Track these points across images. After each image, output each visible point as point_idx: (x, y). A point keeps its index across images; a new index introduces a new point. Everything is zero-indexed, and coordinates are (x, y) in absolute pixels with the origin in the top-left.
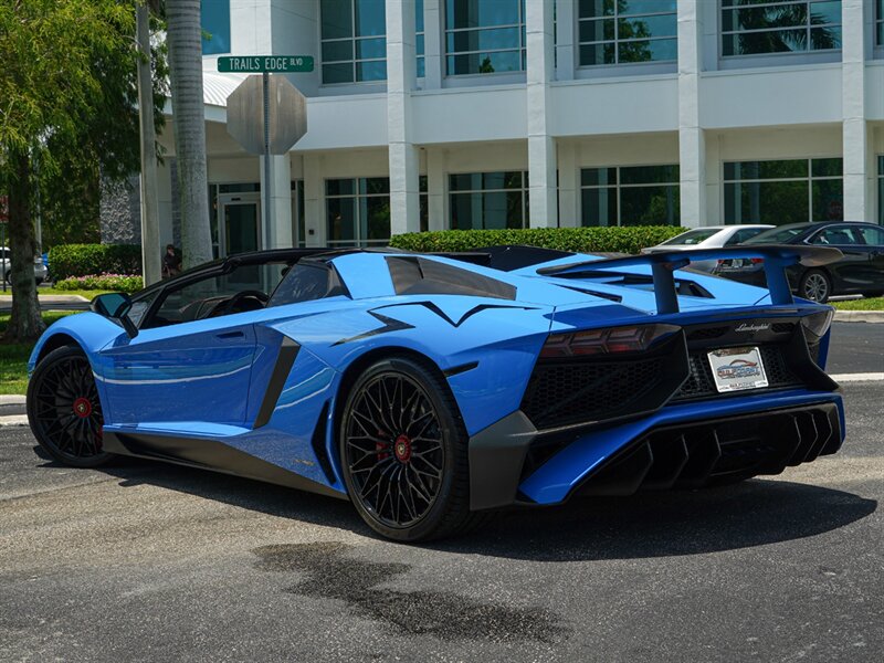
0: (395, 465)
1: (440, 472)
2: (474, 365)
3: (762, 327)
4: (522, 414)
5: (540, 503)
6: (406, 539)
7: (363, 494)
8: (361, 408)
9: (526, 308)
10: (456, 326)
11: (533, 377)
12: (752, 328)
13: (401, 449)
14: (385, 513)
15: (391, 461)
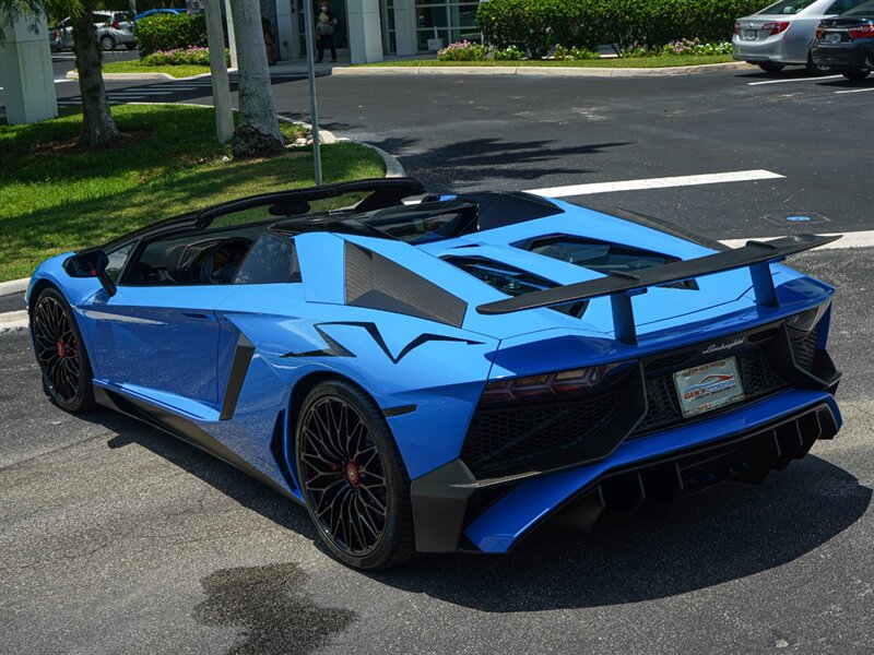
0: (347, 489)
1: (385, 509)
2: (411, 408)
3: (735, 343)
4: (462, 463)
5: (484, 550)
6: (359, 566)
7: (319, 512)
8: (312, 426)
9: (470, 342)
10: (395, 361)
11: (474, 422)
12: (723, 347)
13: (351, 473)
14: (339, 535)
15: (344, 483)
